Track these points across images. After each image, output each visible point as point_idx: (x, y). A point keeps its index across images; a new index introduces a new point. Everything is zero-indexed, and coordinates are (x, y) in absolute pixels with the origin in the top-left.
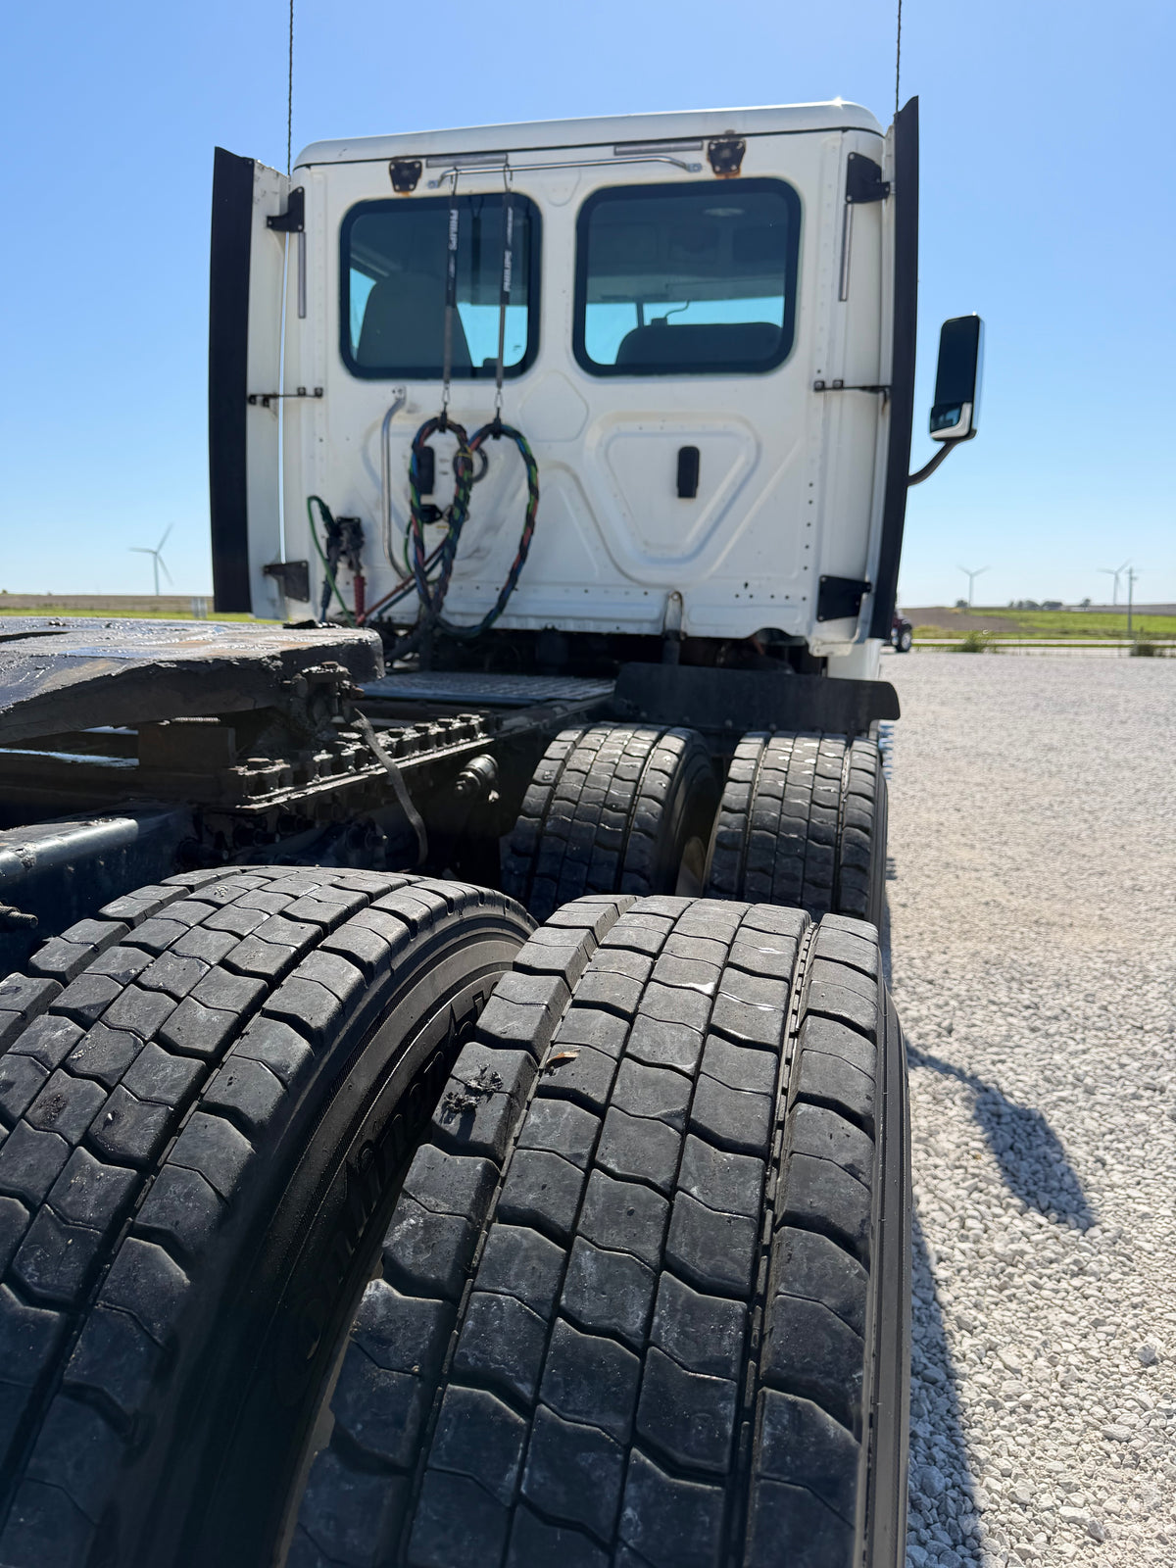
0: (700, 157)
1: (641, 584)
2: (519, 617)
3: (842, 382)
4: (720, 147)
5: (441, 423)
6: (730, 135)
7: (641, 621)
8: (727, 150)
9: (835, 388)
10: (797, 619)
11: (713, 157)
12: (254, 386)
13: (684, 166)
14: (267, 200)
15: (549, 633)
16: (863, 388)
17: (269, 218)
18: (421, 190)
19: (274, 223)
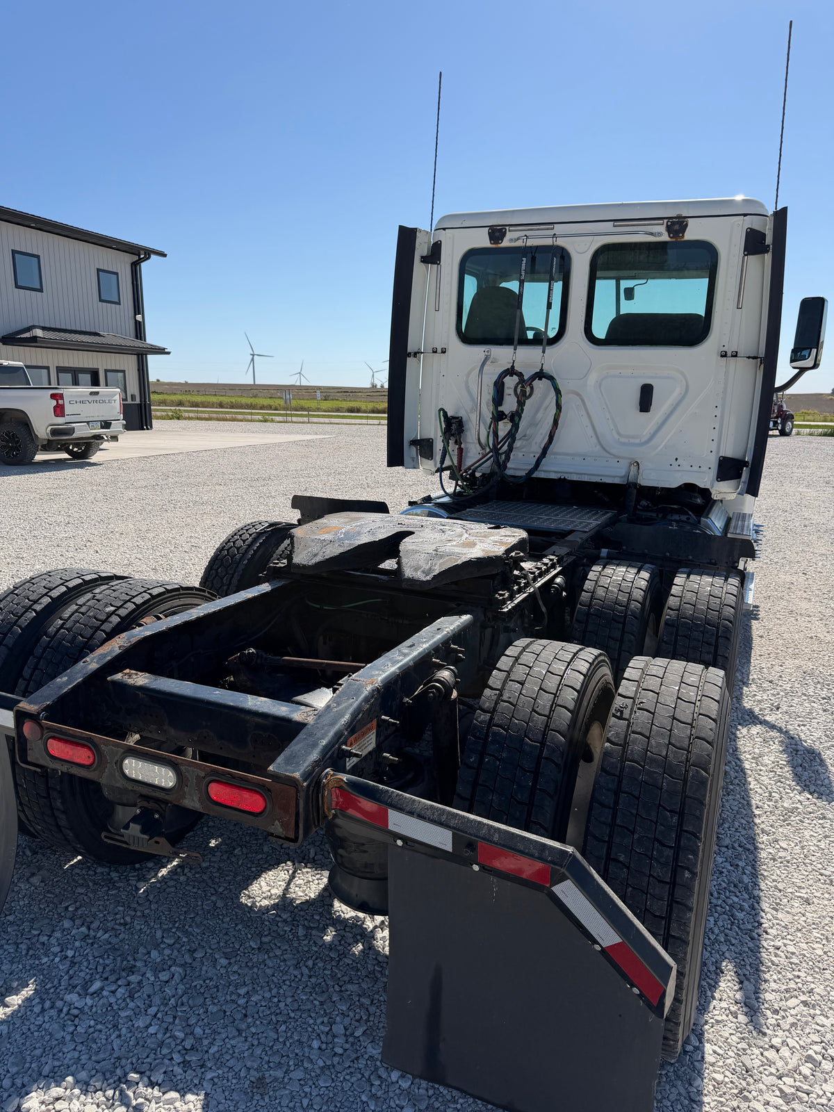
0: (662, 229)
1: (615, 456)
2: (545, 471)
3: (736, 352)
4: (673, 223)
5: (511, 371)
6: (679, 217)
7: (614, 477)
8: (677, 225)
9: (732, 356)
10: (705, 478)
11: (669, 229)
12: (411, 348)
13: (652, 234)
14: (421, 249)
15: (562, 481)
16: (749, 358)
17: (422, 257)
18: (505, 243)
19: (425, 260)
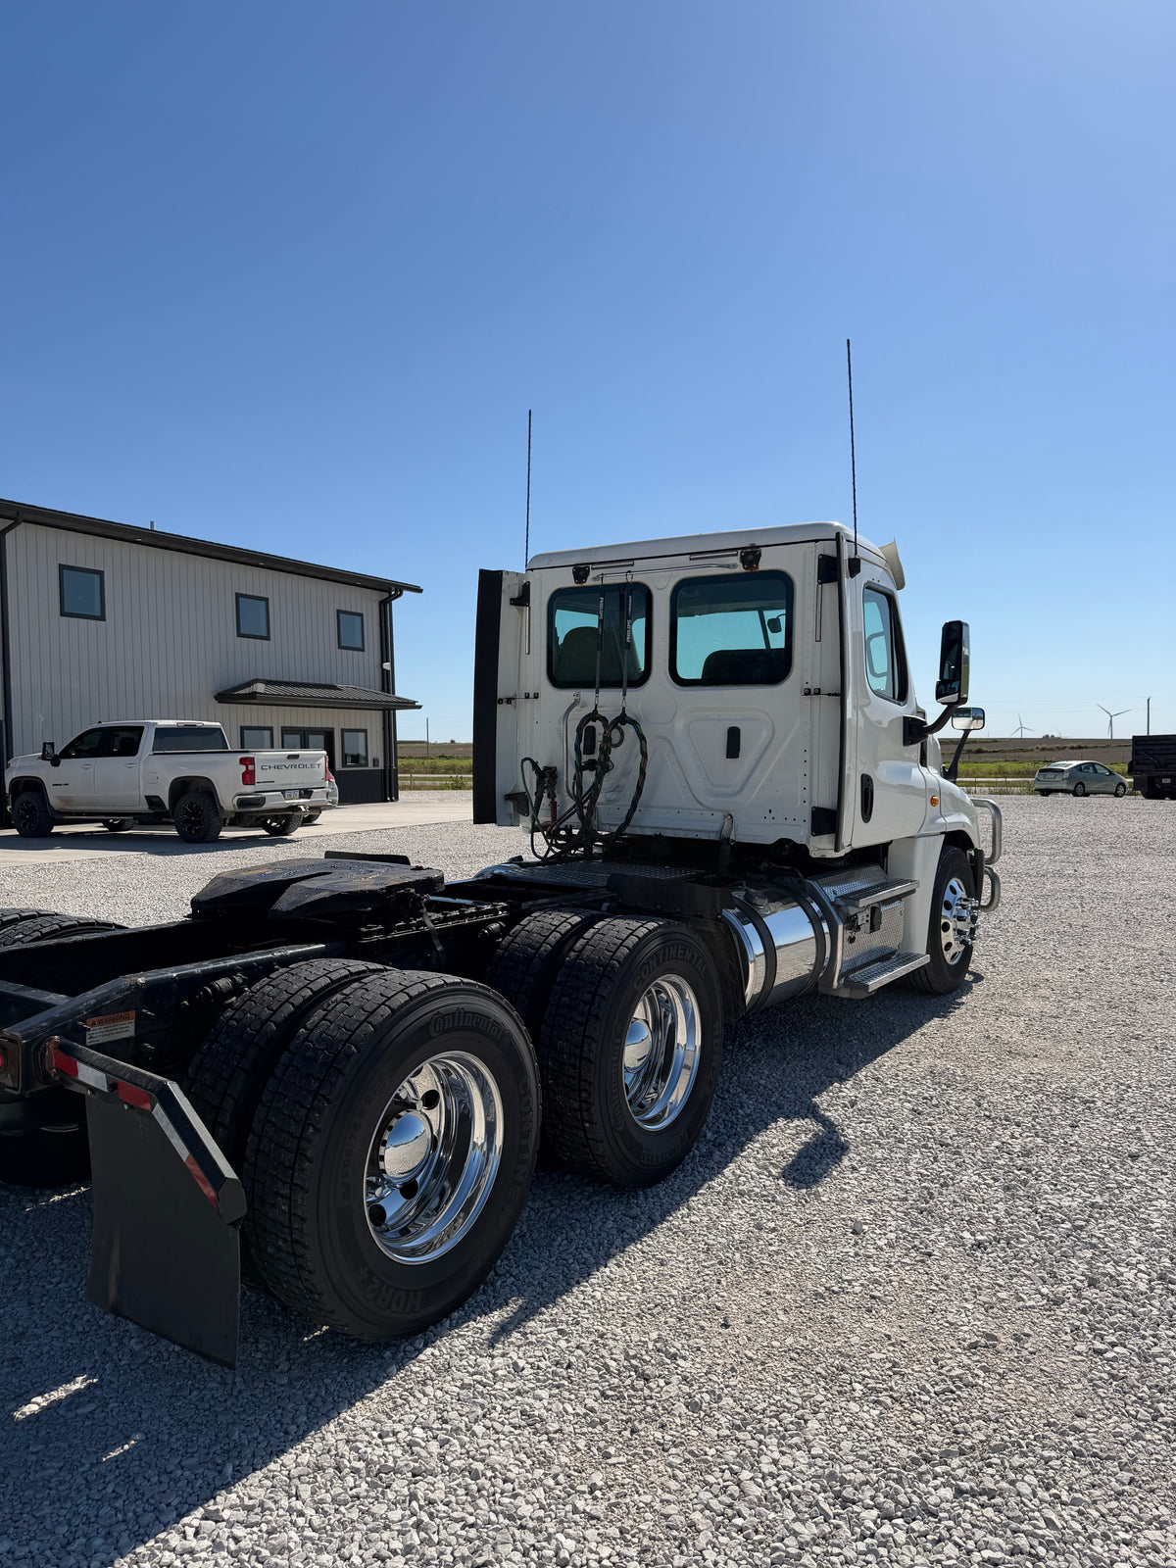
0: (736, 560)
1: (709, 809)
2: (641, 827)
3: (819, 689)
4: (747, 554)
5: (594, 716)
6: (753, 547)
7: (710, 832)
8: (751, 555)
9: (815, 694)
10: (800, 833)
11: (743, 560)
12: (502, 692)
13: (728, 566)
14: (509, 590)
15: (659, 838)
16: (829, 695)
17: (511, 599)
18: (589, 582)
19: (514, 602)
